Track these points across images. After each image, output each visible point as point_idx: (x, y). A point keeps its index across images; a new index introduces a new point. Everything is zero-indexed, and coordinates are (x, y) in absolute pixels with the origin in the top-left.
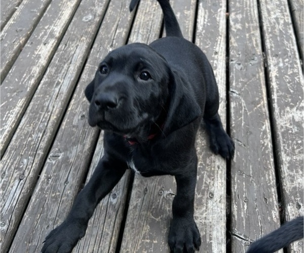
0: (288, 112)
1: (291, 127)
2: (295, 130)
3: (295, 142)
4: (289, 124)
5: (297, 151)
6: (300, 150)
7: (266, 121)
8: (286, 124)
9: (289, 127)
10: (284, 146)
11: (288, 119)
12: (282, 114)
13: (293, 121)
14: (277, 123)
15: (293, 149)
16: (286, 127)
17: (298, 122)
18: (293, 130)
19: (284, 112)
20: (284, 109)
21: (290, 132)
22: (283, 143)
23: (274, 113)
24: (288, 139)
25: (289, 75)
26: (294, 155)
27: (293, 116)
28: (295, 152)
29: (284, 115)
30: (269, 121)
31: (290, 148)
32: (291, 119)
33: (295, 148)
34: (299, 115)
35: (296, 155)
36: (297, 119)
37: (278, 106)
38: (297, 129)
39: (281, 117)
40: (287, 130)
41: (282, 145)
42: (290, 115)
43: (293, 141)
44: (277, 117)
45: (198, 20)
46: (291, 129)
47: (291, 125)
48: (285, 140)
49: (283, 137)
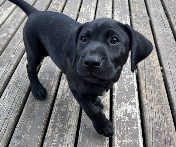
0: (123, 105)
1: (124, 117)
2: (127, 119)
3: (125, 129)
4: (123, 115)
5: (126, 136)
6: (128, 135)
7: (107, 111)
8: (120, 114)
9: (123, 117)
10: (117, 132)
11: (123, 111)
12: (118, 107)
13: (126, 113)
14: (114, 113)
15: (123, 134)
16: (120, 116)
17: (130, 113)
18: (125, 119)
19: (120, 105)
20: (120, 103)
21: (123, 120)
22: (117, 129)
23: (113, 106)
24: (120, 126)
25: (126, 79)
26: (123, 139)
27: (126, 109)
28: (124, 137)
29: (120, 108)
30: (109, 112)
31: (122, 133)
32: (125, 111)
33: (125, 133)
34: (131, 108)
35: (125, 139)
36: (128, 111)
37: (117, 101)
38: (128, 119)
39: (118, 109)
40: (121, 119)
41: (116, 130)
42: (124, 108)
43: (124, 128)
44: (115, 109)
46: (124, 118)
47: (124, 115)
48: (118, 127)
49: (117, 124)
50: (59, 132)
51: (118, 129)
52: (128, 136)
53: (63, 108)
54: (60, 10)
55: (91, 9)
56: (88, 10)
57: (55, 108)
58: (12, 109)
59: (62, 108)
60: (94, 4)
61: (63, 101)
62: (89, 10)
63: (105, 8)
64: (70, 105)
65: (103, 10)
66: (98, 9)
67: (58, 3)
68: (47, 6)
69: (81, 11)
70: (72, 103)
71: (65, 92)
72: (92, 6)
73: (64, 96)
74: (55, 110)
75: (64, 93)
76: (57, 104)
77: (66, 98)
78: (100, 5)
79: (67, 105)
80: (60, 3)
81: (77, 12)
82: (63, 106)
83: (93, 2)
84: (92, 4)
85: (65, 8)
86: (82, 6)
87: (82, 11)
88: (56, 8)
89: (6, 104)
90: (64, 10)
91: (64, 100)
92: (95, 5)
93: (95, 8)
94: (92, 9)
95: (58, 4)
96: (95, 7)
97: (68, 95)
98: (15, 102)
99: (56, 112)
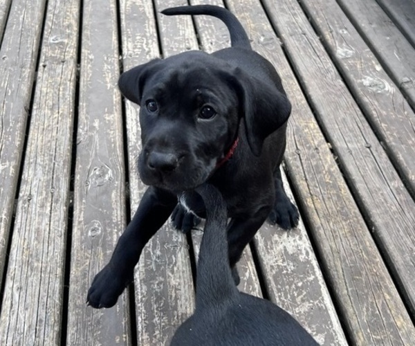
0: (276, 242)
1: (285, 264)
2: (291, 267)
3: (294, 286)
4: (281, 261)
5: (298, 300)
6: (302, 296)
7: (249, 263)
8: (276, 261)
9: (282, 265)
10: (280, 297)
11: (279, 253)
12: (269, 247)
13: (286, 255)
14: (265, 263)
15: (293, 298)
16: (278, 265)
17: (294, 254)
18: (288, 267)
19: (272, 243)
20: (270, 239)
21: (285, 272)
22: (278, 293)
23: (259, 248)
24: (283, 285)
26: (295, 307)
27: (285, 247)
28: (296, 303)
29: (272, 248)
30: (253, 263)
31: (289, 296)
32: (283, 252)
33: (296, 295)
34: (293, 243)
35: (298, 306)
36: (290, 250)
37: (262, 237)
38: (294, 266)
39: (268, 253)
40: (280, 269)
41: (277, 295)
42: (281, 247)
43: (290, 286)
44: (263, 253)
45: (128, 127)
46: (285, 267)
47: (284, 261)
48: (279, 287)
49: (277, 283)
50: (164, 335)
51: (279, 291)
52: (302, 299)
53: (158, 284)
54: (72, 57)
55: (147, 44)
56: (142, 46)
57: (139, 290)
58: (41, 321)
59: (156, 286)
60: (151, 28)
61: (152, 270)
62: (145, 46)
63: (179, 36)
64: (170, 274)
65: (176, 41)
66: (165, 41)
67: (60, 40)
68: (36, 54)
69: (125, 51)
70: (173, 267)
71: (150, 250)
72: (148, 34)
73: (151, 259)
74: (142, 294)
75: (149, 252)
76: (141, 281)
77: (156, 262)
78: (167, 30)
79: (164, 274)
80: (66, 41)
81: (116, 56)
82: (157, 280)
83: (147, 25)
84: (147, 30)
85: (83, 50)
86: (124, 38)
87: (128, 50)
88: (61, 54)
89: (21, 316)
90: (82, 57)
91: (153, 266)
92: (153, 30)
93: (156, 39)
94: (150, 41)
95: (62, 43)
96: (155, 35)
97: (158, 253)
98: (43, 305)
99: (144, 297)
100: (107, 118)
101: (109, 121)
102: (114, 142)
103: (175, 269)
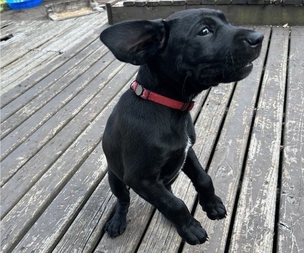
45: (250, 149)
53: (246, 247)
54: (225, 103)
55: (276, 105)
56: (272, 105)
57: (233, 246)
60: (281, 96)
61: (245, 237)
62: (274, 105)
64: (257, 245)
66: (289, 105)
67: (220, 93)
68: (204, 97)
69: (259, 106)
71: (247, 225)
72: (278, 99)
73: (245, 230)
74: (234, 248)
75: (246, 227)
76: (235, 240)
77: (249, 234)
78: (292, 99)
79: (252, 243)
80: (224, 94)
81: (253, 107)
82: (246, 244)
83: (279, 94)
84: (278, 97)
85: (233, 100)
86: (261, 98)
87: (262, 106)
88: (219, 100)
90: (231, 104)
91: (246, 235)
93: (283, 103)
94: (279, 103)
96: (283, 100)
97: (252, 229)
99: (235, 251)
100: (238, 141)
101: (238, 142)
102: (239, 156)
103: (261, 243)
